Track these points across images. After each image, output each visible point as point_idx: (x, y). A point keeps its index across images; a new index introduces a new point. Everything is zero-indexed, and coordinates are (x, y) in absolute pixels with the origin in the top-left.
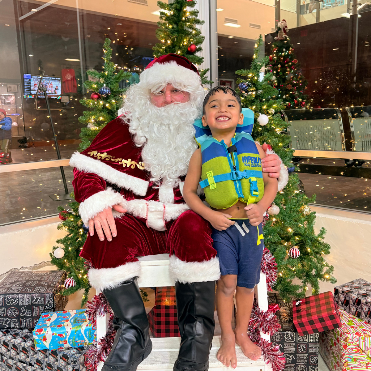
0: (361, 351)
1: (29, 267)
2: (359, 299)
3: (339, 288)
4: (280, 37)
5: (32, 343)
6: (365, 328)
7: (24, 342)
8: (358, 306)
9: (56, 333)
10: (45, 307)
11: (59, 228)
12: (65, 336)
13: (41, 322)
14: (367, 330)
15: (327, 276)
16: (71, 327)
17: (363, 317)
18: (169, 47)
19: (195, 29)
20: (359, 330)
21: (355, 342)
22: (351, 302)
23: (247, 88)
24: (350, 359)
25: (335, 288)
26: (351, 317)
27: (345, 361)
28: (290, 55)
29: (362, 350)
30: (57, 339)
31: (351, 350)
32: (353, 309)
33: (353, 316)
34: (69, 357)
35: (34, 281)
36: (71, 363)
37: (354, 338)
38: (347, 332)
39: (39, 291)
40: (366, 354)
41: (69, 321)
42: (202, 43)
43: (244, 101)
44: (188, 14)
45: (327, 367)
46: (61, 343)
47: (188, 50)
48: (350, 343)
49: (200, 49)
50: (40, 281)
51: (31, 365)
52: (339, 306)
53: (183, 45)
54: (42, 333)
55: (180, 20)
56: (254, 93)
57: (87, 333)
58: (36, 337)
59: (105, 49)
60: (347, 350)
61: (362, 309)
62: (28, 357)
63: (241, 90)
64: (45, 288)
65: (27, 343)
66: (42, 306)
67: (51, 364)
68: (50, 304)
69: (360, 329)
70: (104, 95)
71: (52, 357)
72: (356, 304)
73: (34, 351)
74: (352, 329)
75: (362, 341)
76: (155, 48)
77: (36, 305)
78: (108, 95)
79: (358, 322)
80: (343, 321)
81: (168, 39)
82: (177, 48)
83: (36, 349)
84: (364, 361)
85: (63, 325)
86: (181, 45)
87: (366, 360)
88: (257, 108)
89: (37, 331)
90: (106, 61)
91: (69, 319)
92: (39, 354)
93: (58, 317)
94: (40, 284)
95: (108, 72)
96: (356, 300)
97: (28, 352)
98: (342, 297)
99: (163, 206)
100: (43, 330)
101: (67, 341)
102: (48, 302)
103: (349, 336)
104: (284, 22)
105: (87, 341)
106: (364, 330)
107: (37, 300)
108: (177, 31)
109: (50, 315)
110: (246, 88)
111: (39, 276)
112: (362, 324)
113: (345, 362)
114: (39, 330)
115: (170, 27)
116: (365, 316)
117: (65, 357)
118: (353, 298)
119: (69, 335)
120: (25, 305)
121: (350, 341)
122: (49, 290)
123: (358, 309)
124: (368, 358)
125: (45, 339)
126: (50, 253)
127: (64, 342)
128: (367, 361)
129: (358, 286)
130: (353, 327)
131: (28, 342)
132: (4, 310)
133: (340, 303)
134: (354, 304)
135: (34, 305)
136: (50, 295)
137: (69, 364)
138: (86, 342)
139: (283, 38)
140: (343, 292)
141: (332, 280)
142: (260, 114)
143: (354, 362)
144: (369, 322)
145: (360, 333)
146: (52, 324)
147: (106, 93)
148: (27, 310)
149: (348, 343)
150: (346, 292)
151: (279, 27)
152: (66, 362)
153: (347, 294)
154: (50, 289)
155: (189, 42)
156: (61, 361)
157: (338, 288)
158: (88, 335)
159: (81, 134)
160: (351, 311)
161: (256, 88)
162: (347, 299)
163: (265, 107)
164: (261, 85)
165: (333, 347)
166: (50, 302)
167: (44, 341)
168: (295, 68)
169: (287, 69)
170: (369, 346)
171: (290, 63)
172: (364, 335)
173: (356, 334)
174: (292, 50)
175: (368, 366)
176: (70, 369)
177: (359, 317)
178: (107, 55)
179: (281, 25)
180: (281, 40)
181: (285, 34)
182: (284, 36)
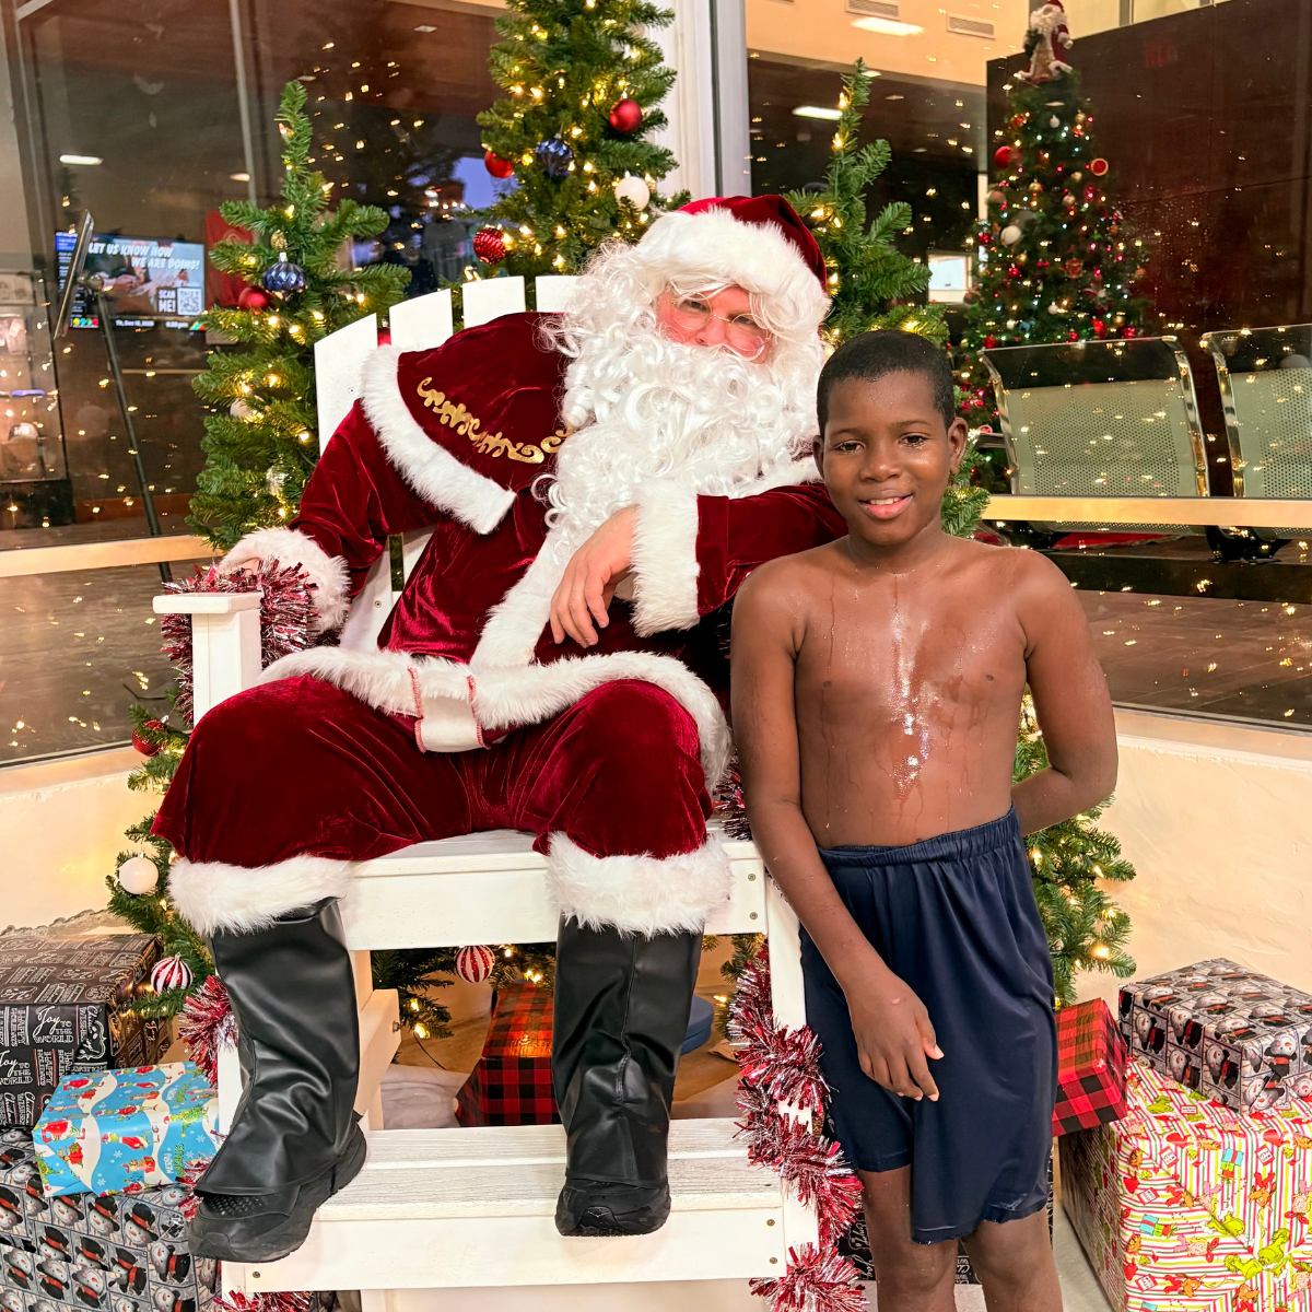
0: (1188, 1199)
1: (34, 927)
2: (1196, 1024)
3: (1136, 989)
5: (33, 1173)
6: (1206, 1121)
7: (4, 1168)
8: (1193, 1047)
9: (115, 1135)
10: (78, 1054)
11: (133, 783)
12: (146, 1144)
13: (62, 1103)
14: (1212, 1127)
15: (1102, 952)
16: (168, 1114)
17: (1208, 1083)
18: (536, 112)
19: (640, 44)
20: (1185, 1127)
21: (1164, 1165)
22: (1172, 1037)
24: (1150, 1229)
25: (1121, 991)
26: (1169, 1087)
27: (1130, 1234)
28: (1079, 141)
29: (1189, 1193)
30: (118, 1154)
31: (1151, 1196)
32: (1178, 1059)
33: (1175, 1085)
34: (153, 1213)
35: (40, 966)
36: (164, 1234)
37: (1162, 1151)
38: (1139, 1132)
39: (56, 997)
40: (1205, 1209)
41: (160, 1097)
45: (1088, 1268)
46: (133, 1169)
47: (609, 122)
48: (1147, 1169)
49: (658, 119)
50: (62, 966)
51: (29, 1247)
52: (1135, 1053)
53: (591, 102)
54: (64, 1136)
55: (579, 10)
56: (834, 280)
58: (42, 1150)
59: (287, 124)
60: (1138, 1195)
61: (1203, 1056)
62: (19, 1219)
64: (79, 989)
65: (14, 1171)
66: (66, 1047)
67: (97, 1240)
68: (95, 1043)
69: (1187, 1124)
70: (279, 295)
71: (99, 1218)
72: (1188, 1042)
73: (36, 1198)
74: (1159, 1126)
75: (1190, 1162)
76: (484, 118)
77: (46, 1047)
78: (295, 291)
79: (1188, 1103)
80: (1137, 1098)
81: (536, 84)
82: (565, 114)
83: (48, 1194)
84: (1198, 1235)
85: (138, 1107)
86: (585, 103)
87: (1206, 1229)
89: (49, 1128)
90: (289, 168)
91: (161, 1091)
92: (56, 1210)
93: (120, 1085)
94: (62, 976)
95: (297, 207)
96: (1185, 1028)
97: (16, 1201)
98: (1144, 1021)
99: (466, 682)
100: (70, 1124)
101: (156, 1159)
102: (89, 1036)
103: (1143, 1145)
106: (1203, 1126)
107: (48, 1027)
108: (568, 52)
109: (91, 1081)
111: (60, 952)
112: (1200, 1108)
113: (1132, 1238)
114: (55, 1126)
115: (543, 36)
116: (1212, 1082)
117: (142, 1215)
118: (1176, 1020)
119: (162, 1140)
120: (7, 1044)
121: (1148, 1164)
122: (91, 993)
123: (1193, 1058)
124: (1212, 1224)
125: (77, 1157)
126: (109, 877)
127: (146, 1166)
128: (1208, 1235)
129: (1204, 980)
130: (1165, 1119)
131: (17, 1170)
133: (1138, 1042)
134: (1180, 1042)
135: (40, 1046)
136: (92, 1011)
137: (154, 1237)
140: (1146, 1002)
141: (1122, 965)
143: (1164, 1238)
144: (1225, 1100)
145: (1186, 1138)
146: (101, 1107)
147: (285, 287)
148: (14, 1063)
149: (1140, 1171)
150: (1157, 1001)
151: (1036, 31)
152: (145, 1230)
153: (1159, 1008)
154: (94, 990)
155: (613, 91)
156: (130, 1227)
157: (1131, 989)
159: (207, 439)
160: (1171, 1069)
161: (842, 260)
162: (1160, 1024)
164: (860, 251)
165: (1101, 1192)
166: (95, 1036)
167: (73, 1162)
168: (1097, 196)
169: (1066, 198)
170: (1215, 1180)
171: (1078, 176)
172: (1196, 1143)
173: (1170, 1139)
174: (1084, 123)
175: (1214, 1252)
176: (159, 1254)
177: (1193, 1085)
178: (293, 144)
179: (1044, 20)
180: (1043, 83)
181: (1058, 57)
182: (1054, 64)
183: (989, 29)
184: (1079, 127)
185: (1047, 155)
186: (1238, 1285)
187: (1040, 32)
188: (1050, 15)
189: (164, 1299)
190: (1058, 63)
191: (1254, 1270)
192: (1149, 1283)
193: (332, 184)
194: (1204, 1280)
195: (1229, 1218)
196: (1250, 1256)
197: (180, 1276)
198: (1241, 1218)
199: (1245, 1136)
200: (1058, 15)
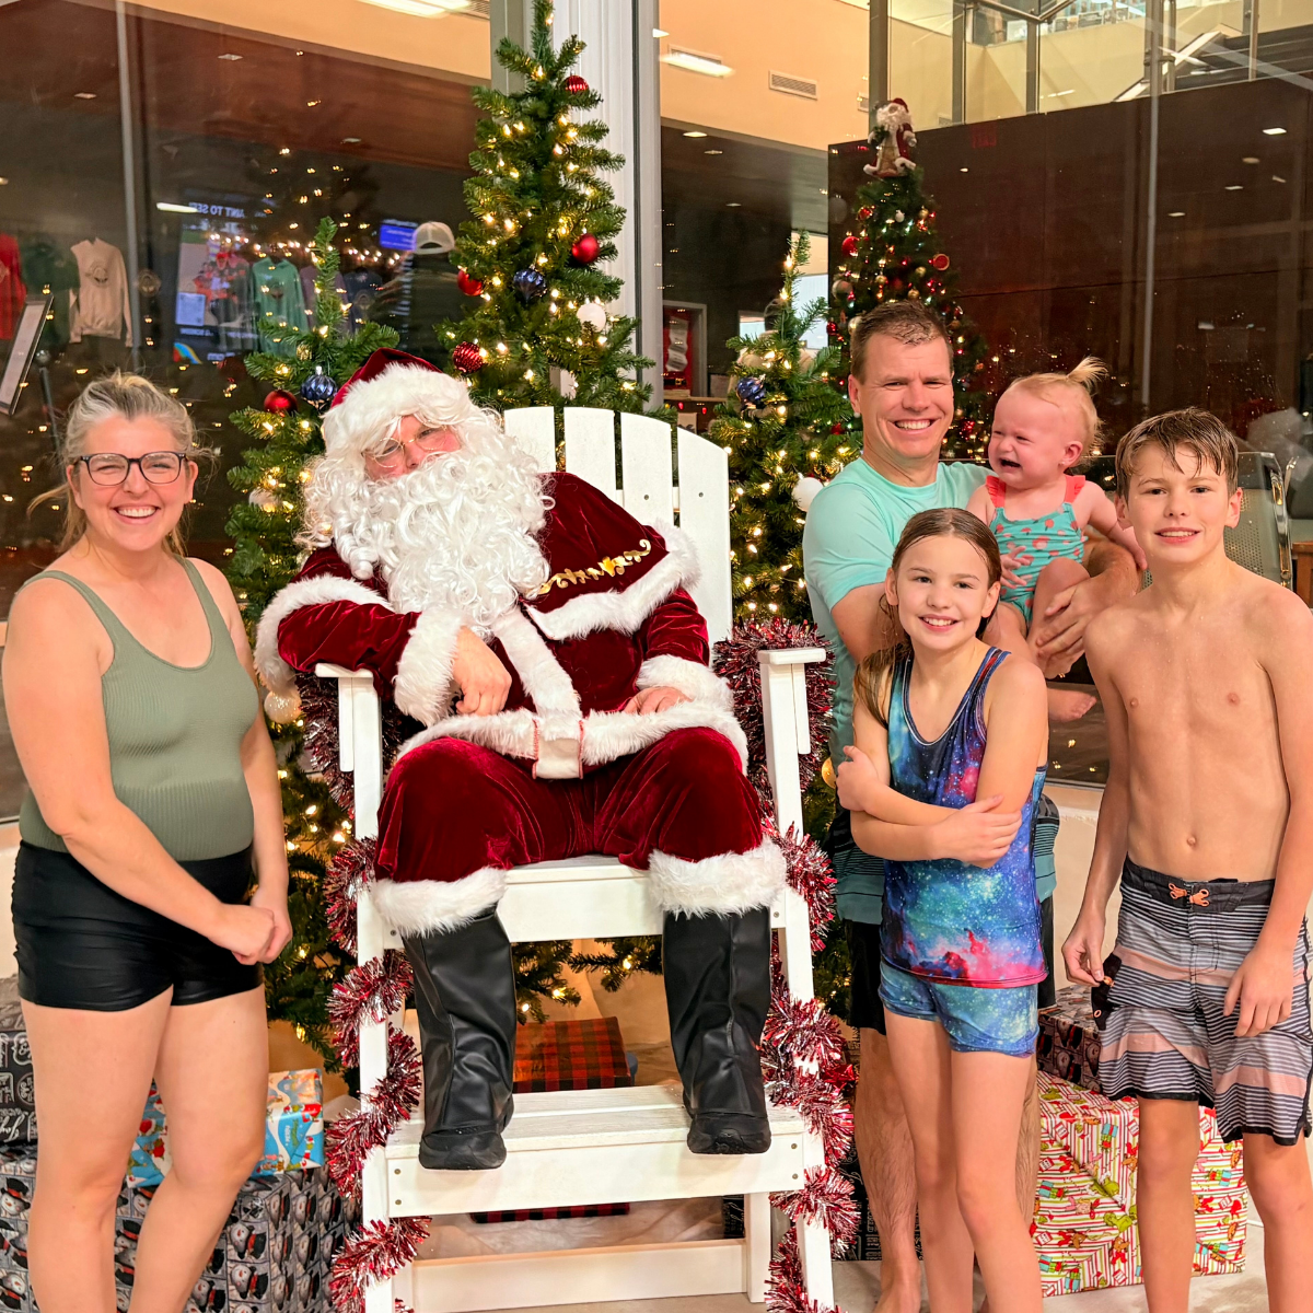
0: (1076, 1167)
2: (1078, 1029)
4: (886, 164)
6: (1089, 1104)
8: (1075, 1048)
14: (1093, 1108)
17: (1088, 1076)
18: (510, 242)
19: (594, 184)
20: (1073, 1108)
21: (1058, 1138)
22: (1058, 1042)
23: (762, 394)
24: (1047, 1193)
26: (1057, 1082)
28: (924, 237)
29: (1077, 1161)
31: (1048, 1164)
32: (1063, 1059)
33: (1062, 1081)
36: (244, 1216)
37: (1056, 1127)
40: (1089, 1175)
42: (617, 230)
43: (752, 434)
44: (572, 134)
47: (571, 254)
49: (610, 251)
53: (555, 235)
55: (548, 155)
56: (782, 410)
57: (287, 1131)
61: (1083, 1054)
63: (742, 399)
69: (1074, 1106)
70: (316, 403)
72: (1070, 1044)
74: (1053, 1108)
75: (1078, 1135)
79: (1073, 1093)
81: (508, 216)
82: (538, 247)
84: (1084, 1197)
86: (550, 235)
87: (1090, 1192)
88: (790, 458)
90: (318, 291)
92: (136, 1204)
95: (329, 327)
104: (901, 108)
105: (285, 1157)
106: (1086, 1107)
108: (534, 189)
110: (757, 394)
112: (1083, 1096)
115: (515, 174)
116: (1091, 1074)
123: (1076, 1056)
124: (1094, 1187)
128: (1092, 1195)
129: (1080, 996)
130: (1056, 1103)
132: (8, 1080)
134: (1065, 1045)
137: (236, 1219)
138: (281, 1160)
139: (895, 168)
142: (800, 475)
143: (1058, 1199)
145: (1074, 1115)
147: (324, 398)
151: (883, 127)
155: (576, 227)
158: (288, 1139)
159: (231, 523)
160: (1058, 1068)
161: (788, 394)
163: (814, 455)
164: (803, 387)
167: (156, 1156)
168: (938, 289)
169: (910, 292)
170: (1097, 1150)
171: (922, 270)
172: (1082, 1119)
173: (1061, 1116)
174: (928, 218)
175: (1096, 1210)
176: (239, 1234)
177: (1076, 1080)
178: (325, 271)
179: (890, 118)
180: (889, 178)
181: (902, 155)
182: (900, 161)
183: (811, 89)
184: (922, 222)
185: (891, 249)
186: (1113, 1238)
187: (886, 129)
188: (896, 113)
189: (241, 1275)
190: (903, 160)
191: (1126, 1224)
192: (1046, 1239)
193: (350, 305)
194: (1088, 1234)
195: (1107, 1181)
196: (1122, 1213)
197: (256, 1254)
198: (1116, 1180)
199: (1119, 1113)
200: (903, 114)
